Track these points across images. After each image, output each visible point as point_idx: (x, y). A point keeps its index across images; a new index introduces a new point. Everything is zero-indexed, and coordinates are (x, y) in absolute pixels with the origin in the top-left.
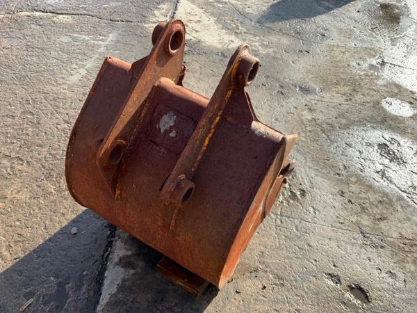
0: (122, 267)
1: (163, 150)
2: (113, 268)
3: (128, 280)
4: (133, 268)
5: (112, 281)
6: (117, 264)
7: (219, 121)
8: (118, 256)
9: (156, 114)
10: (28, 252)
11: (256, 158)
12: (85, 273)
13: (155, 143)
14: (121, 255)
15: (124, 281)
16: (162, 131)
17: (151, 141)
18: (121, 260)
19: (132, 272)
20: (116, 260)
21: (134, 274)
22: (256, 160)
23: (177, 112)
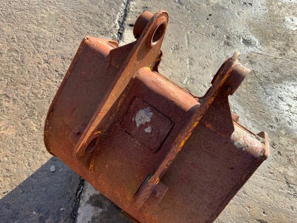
0: (92, 206)
1: (137, 142)
2: (85, 205)
3: (97, 218)
4: (101, 207)
5: (84, 219)
6: (88, 202)
7: (197, 126)
8: (89, 194)
9: (132, 107)
10: (15, 187)
11: (232, 169)
12: (62, 209)
13: (130, 134)
14: (91, 194)
15: (93, 218)
16: (138, 125)
17: (126, 132)
18: (91, 198)
19: (100, 210)
20: (87, 198)
21: (102, 213)
22: (232, 171)
23: (154, 109)
